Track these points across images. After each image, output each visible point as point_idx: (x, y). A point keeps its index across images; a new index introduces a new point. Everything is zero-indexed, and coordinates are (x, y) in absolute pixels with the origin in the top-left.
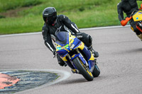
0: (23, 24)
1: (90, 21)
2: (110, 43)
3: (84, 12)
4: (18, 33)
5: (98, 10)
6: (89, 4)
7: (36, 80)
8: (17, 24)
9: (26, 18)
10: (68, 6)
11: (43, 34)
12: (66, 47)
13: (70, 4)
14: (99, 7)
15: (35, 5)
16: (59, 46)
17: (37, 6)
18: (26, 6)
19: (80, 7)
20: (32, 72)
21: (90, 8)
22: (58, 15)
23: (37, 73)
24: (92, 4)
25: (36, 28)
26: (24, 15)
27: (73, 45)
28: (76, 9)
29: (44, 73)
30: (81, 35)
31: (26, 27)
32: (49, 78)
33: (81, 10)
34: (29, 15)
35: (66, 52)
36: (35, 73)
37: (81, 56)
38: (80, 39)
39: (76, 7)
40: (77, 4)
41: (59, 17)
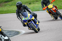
0: (4, 10)
1: (34, 8)
2: (42, 18)
3: (31, 4)
4: (2, 14)
5: (37, 4)
6: (33, 1)
7: (10, 34)
8: (2, 10)
9: (6, 7)
10: (24, 2)
11: (16, 13)
12: (27, 19)
13: (25, 1)
14: (38, 3)
15: (10, 1)
16: (24, 18)
17: (11, 2)
18: (6, 2)
19: (29, 3)
20: (8, 31)
21: (34, 3)
22: (23, 5)
23: (11, 31)
24: (35, 1)
25: (10, 11)
26: (5, 6)
27: (30, 18)
28: (28, 3)
29: (14, 31)
30: (33, 13)
31: (6, 11)
32: (16, 33)
33: (30, 4)
34: (7, 6)
35: (27, 21)
36: (9, 31)
37: (33, 22)
38: (32, 15)
39: (28, 2)
40: (28, 1)
41: (23, 6)
